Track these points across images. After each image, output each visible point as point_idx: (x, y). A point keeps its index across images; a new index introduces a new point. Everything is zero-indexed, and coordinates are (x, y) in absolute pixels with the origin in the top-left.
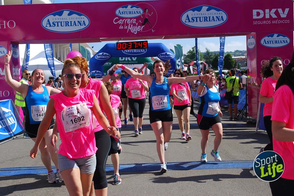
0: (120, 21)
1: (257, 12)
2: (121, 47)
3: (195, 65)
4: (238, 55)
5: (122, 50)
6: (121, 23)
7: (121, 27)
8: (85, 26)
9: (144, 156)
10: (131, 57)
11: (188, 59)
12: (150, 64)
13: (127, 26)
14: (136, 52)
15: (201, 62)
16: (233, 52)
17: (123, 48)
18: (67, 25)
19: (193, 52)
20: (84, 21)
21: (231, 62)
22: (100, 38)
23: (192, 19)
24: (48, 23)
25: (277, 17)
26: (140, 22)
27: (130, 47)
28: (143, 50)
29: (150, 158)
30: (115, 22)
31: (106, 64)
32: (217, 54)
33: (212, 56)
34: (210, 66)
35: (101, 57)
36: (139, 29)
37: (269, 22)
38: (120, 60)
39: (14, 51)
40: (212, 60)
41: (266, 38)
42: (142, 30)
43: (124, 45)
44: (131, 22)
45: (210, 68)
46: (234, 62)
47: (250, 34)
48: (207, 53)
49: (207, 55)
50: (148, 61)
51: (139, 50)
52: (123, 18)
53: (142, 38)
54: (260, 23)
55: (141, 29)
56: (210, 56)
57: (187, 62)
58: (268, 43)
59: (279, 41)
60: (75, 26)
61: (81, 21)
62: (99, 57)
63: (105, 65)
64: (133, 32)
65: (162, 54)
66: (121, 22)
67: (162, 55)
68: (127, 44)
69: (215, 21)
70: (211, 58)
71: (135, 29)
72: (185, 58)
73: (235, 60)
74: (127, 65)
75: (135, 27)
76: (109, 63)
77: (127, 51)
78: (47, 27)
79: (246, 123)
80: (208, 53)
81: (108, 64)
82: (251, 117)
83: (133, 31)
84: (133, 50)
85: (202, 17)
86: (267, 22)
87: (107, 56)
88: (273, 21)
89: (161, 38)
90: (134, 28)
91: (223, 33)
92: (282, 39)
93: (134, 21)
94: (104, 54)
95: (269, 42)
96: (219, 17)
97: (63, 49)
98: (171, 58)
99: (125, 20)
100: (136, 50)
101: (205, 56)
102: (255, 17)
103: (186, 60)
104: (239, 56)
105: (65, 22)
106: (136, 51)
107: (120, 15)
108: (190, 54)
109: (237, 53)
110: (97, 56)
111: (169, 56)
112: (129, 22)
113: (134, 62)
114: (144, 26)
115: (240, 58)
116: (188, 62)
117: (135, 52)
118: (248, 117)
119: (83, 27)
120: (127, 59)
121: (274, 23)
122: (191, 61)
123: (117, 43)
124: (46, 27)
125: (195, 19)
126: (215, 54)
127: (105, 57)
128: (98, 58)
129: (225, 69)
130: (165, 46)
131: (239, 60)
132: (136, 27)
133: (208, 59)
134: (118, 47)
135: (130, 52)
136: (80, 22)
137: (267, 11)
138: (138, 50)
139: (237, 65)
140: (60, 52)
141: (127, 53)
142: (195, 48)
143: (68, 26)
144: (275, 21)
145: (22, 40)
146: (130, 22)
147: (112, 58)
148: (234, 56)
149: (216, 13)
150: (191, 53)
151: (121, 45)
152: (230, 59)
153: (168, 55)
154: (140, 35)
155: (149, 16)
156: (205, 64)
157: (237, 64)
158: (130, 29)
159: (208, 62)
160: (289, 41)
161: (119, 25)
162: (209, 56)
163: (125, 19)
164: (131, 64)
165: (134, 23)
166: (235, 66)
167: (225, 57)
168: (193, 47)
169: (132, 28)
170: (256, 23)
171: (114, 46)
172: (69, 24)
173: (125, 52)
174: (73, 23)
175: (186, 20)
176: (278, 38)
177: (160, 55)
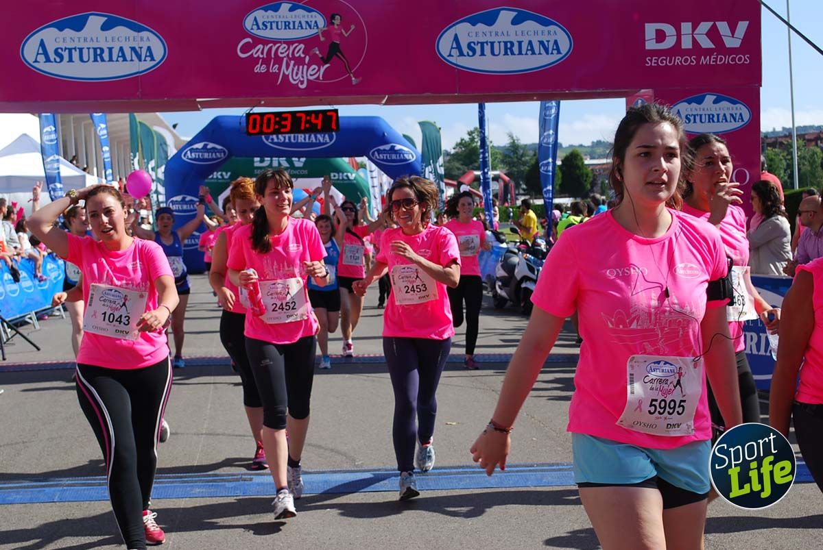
0: (258, 50)
1: (657, 30)
2: (258, 126)
3: (475, 183)
4: (602, 155)
5: (263, 137)
6: (261, 56)
7: (260, 69)
8: (154, 63)
9: (326, 449)
10: (289, 156)
11: (458, 165)
12: (345, 178)
13: (277, 66)
14: (303, 141)
15: (495, 175)
16: (588, 147)
17: (265, 130)
18: (98, 57)
19: (470, 144)
20: (149, 49)
21: (582, 175)
22: (198, 100)
23: (469, 46)
24: (41, 51)
25: (714, 47)
26: (317, 55)
27: (285, 126)
28: (324, 137)
29: (342, 455)
30: (244, 50)
31: (215, 177)
33: (527, 158)
34: (521, 185)
35: (200, 156)
36: (314, 73)
37: (691, 61)
38: (256, 164)
40: (527, 168)
41: (683, 107)
42: (321, 79)
43: (269, 120)
44: (288, 55)
45: (521, 192)
46: (590, 175)
47: (637, 94)
48: (512, 149)
49: (513, 154)
50: (338, 170)
51: (313, 136)
52: (265, 41)
53: (321, 100)
54: (665, 62)
55: (317, 75)
56: (519, 157)
57: (454, 173)
58: (687, 121)
59: (718, 115)
60: (123, 61)
61: (141, 48)
62: (193, 154)
63: (212, 178)
64: (296, 82)
65: (379, 149)
66: (260, 51)
67: (379, 152)
68: (277, 119)
69: (535, 54)
70: (524, 162)
71: (302, 73)
72: (449, 161)
73: (592, 170)
75: (301, 67)
76: (224, 173)
77: (278, 138)
78: (39, 62)
80: (514, 147)
81: (222, 175)
83: (295, 80)
84: (294, 137)
85: (499, 42)
86: (686, 61)
88: (703, 57)
89: (377, 102)
90: (298, 69)
91: (558, 91)
92: (728, 109)
93: (300, 49)
94: (209, 147)
95: (692, 118)
96: (548, 41)
97: (85, 129)
98: (406, 160)
99: (271, 47)
100: (303, 136)
101: (505, 156)
102: (651, 45)
103: (451, 169)
104: (605, 157)
105: (91, 51)
106: (305, 139)
107: (256, 32)
108: (463, 149)
109: (601, 151)
110: (189, 152)
111: (400, 156)
112: (282, 51)
113: (296, 172)
114: (328, 65)
116: (457, 174)
117: (301, 143)
119: (147, 65)
120: (277, 162)
121: (704, 63)
122: (466, 170)
123: (247, 114)
124: (34, 62)
125: (478, 48)
126: (537, 153)
127: (212, 155)
128: (190, 157)
129: (563, 195)
130: (387, 124)
131: (605, 170)
132: (305, 67)
133: (513, 166)
134: (250, 126)
135: (287, 141)
136: (138, 50)
137: (686, 27)
138: (310, 137)
139: (600, 185)
140: (76, 139)
141: (276, 144)
142: (476, 133)
143: (103, 60)
144: (708, 57)
146: (286, 51)
147: (233, 158)
148: (589, 156)
149: (540, 33)
150: (464, 147)
151: (258, 122)
152: (577, 167)
153: (399, 152)
154: (315, 91)
155: (344, 35)
156: (507, 178)
157: (599, 182)
158: (287, 73)
159: (516, 173)
160: (747, 116)
161: (253, 61)
162: (517, 157)
163: (270, 45)
165: (300, 56)
166: (592, 187)
167: (562, 161)
168: (472, 129)
169: (293, 70)
170: (653, 61)
171: (240, 123)
172: (103, 55)
173: (273, 143)
174: (115, 53)
175: (453, 50)
176: (717, 106)
177: (374, 152)
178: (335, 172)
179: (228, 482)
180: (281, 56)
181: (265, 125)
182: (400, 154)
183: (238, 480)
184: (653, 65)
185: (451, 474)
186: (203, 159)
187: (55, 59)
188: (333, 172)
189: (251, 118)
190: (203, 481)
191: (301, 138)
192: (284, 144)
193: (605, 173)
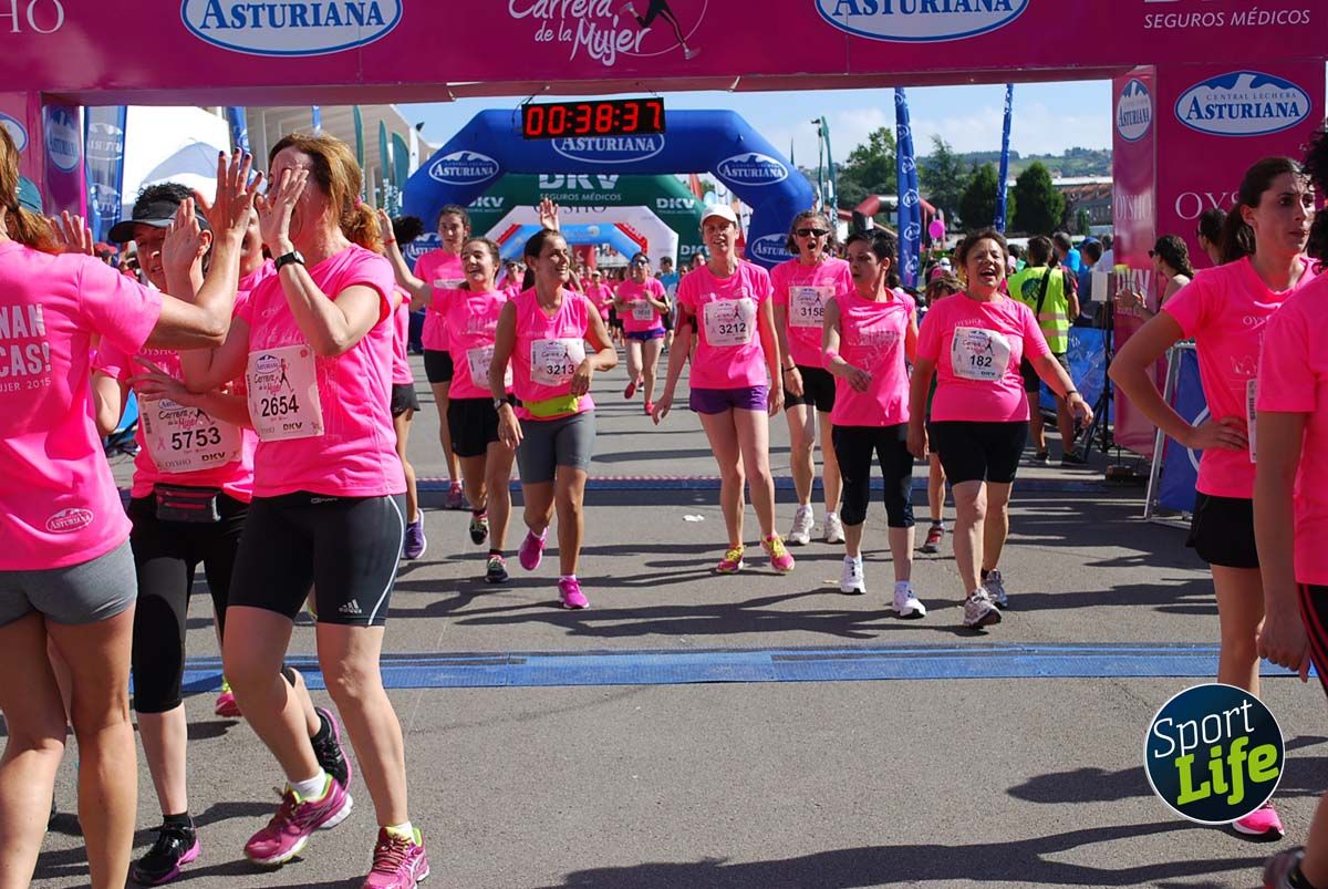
0: (541, 7)
2: (540, 123)
3: (882, 215)
4: (1081, 171)
5: (552, 141)
6: (545, 16)
7: (545, 35)
8: (382, 27)
10: (592, 171)
11: (853, 186)
12: (679, 206)
13: (569, 31)
14: (614, 149)
16: (1060, 158)
17: (551, 131)
18: (298, 19)
19: (872, 154)
20: (375, 6)
21: (1049, 201)
22: (449, 84)
24: (211, 11)
26: (631, 13)
27: (582, 125)
28: (647, 142)
30: (518, 8)
31: (479, 204)
32: (982, 165)
33: (964, 176)
34: (952, 217)
35: (458, 173)
36: (626, 41)
37: (1217, 20)
38: (542, 186)
39: (58, 137)
40: (962, 190)
41: (1203, 94)
42: (637, 50)
43: (557, 114)
44: (586, 14)
45: (953, 228)
46: (1062, 202)
47: (1131, 73)
48: (940, 161)
49: (941, 170)
50: (668, 194)
51: (629, 140)
53: (637, 84)
54: (1174, 21)
55: (631, 44)
56: (950, 174)
57: (848, 199)
58: (1209, 116)
59: (1258, 106)
60: (335, 25)
61: (362, 4)
62: (446, 170)
63: (476, 206)
64: (599, 56)
65: (731, 161)
66: (544, 8)
67: (732, 165)
68: (570, 114)
69: (970, 11)
70: (958, 181)
71: (608, 42)
72: (842, 181)
73: (1064, 194)
74: (574, 208)
75: (606, 33)
76: (493, 199)
77: (576, 145)
78: (208, 27)
79: (1102, 477)
80: (943, 159)
81: (490, 202)
82: (1124, 454)
83: (598, 53)
84: (601, 142)
86: (1208, 19)
87: (483, 169)
88: (1235, 14)
89: (724, 87)
90: (602, 36)
91: (1006, 69)
92: (1274, 96)
93: (605, 5)
94: (470, 158)
95: (1216, 111)
98: (775, 179)
99: (560, 2)
100: (614, 141)
101: (929, 172)
103: (844, 192)
104: (1087, 173)
105: (288, 9)
106: (617, 146)
108: (863, 162)
109: (1077, 163)
110: (440, 166)
111: (763, 172)
112: (578, 9)
113: (604, 197)
114: (647, 30)
115: (1091, 184)
116: (852, 200)
117: (612, 152)
118: (1113, 453)
119: (370, 31)
120: (574, 181)
121: (1237, 23)
122: (868, 195)
123: (523, 106)
124: (201, 27)
125: (880, 2)
126: (975, 167)
127: (475, 171)
128: (441, 174)
129: (1017, 234)
130: (747, 125)
131: (1085, 194)
132: (613, 32)
133: (941, 188)
134: (529, 124)
135: (590, 148)
136: (359, 7)
138: (624, 143)
139: (1076, 218)
141: (572, 153)
142: (883, 137)
143: (305, 24)
144: (1244, 14)
145: (91, 85)
146: (583, 8)
147: (508, 175)
148: (1060, 173)
150: (864, 158)
151: (541, 117)
152: (1041, 189)
153: (759, 166)
154: (627, 69)
156: (933, 209)
157: (1075, 212)
158: (584, 42)
159: (945, 199)
160: (1303, 106)
161: (533, 24)
162: (947, 175)
164: (594, 204)
165: (604, 15)
166: (1064, 221)
167: (1018, 180)
168: (876, 131)
169: (594, 37)
170: (1157, 21)
171: (513, 120)
172: (306, 16)
173: (567, 152)
174: (324, 12)
175: (841, 5)
176: (1257, 91)
177: (724, 164)
178: (664, 197)
179: (489, 664)
180: (575, 15)
181: (551, 124)
182: (763, 169)
183: (503, 662)
184: (1156, 26)
185: (826, 657)
186: (462, 176)
187: (233, 22)
188: (660, 197)
189: (531, 111)
190: (451, 663)
191: (611, 144)
192: (585, 154)
193: (1085, 199)
